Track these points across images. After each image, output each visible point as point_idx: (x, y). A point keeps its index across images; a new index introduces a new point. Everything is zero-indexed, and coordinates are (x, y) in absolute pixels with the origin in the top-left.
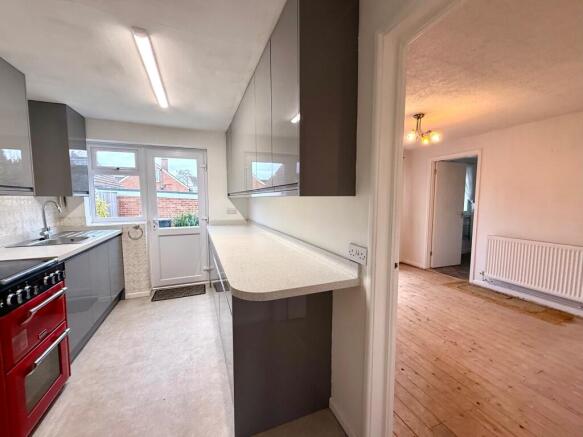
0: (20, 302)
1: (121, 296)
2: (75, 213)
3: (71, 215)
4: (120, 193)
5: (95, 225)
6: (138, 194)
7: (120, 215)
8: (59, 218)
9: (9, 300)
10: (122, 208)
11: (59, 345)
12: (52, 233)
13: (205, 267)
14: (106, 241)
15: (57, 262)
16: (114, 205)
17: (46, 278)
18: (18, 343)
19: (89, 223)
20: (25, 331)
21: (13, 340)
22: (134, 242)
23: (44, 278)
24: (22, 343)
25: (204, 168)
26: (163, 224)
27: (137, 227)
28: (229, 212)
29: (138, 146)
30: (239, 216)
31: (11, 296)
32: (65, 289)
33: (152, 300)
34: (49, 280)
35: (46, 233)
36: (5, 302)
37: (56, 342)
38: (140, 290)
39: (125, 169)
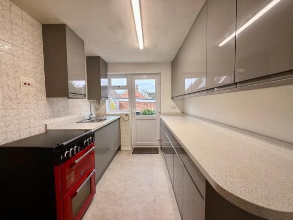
0: (70, 156)
1: (119, 149)
2: (103, 107)
3: (101, 109)
4: (120, 100)
5: (110, 113)
6: (127, 100)
7: (120, 109)
8: (97, 110)
9: (65, 154)
10: (121, 106)
11: (90, 178)
12: (94, 116)
13: (158, 138)
14: (114, 121)
15: (91, 132)
16: (118, 105)
17: (85, 141)
18: (70, 178)
19: (107, 113)
20: (74, 172)
21: (67, 178)
22: (125, 122)
23: (84, 141)
24: (71, 178)
25: (159, 84)
26: (138, 113)
27: (127, 115)
28: (172, 108)
29: (128, 74)
30: (178, 111)
31: (67, 152)
32: (93, 147)
33: (133, 153)
34: (87, 142)
35: (91, 116)
36: (64, 156)
37: (89, 177)
38: (127, 147)
39: (122, 86)
